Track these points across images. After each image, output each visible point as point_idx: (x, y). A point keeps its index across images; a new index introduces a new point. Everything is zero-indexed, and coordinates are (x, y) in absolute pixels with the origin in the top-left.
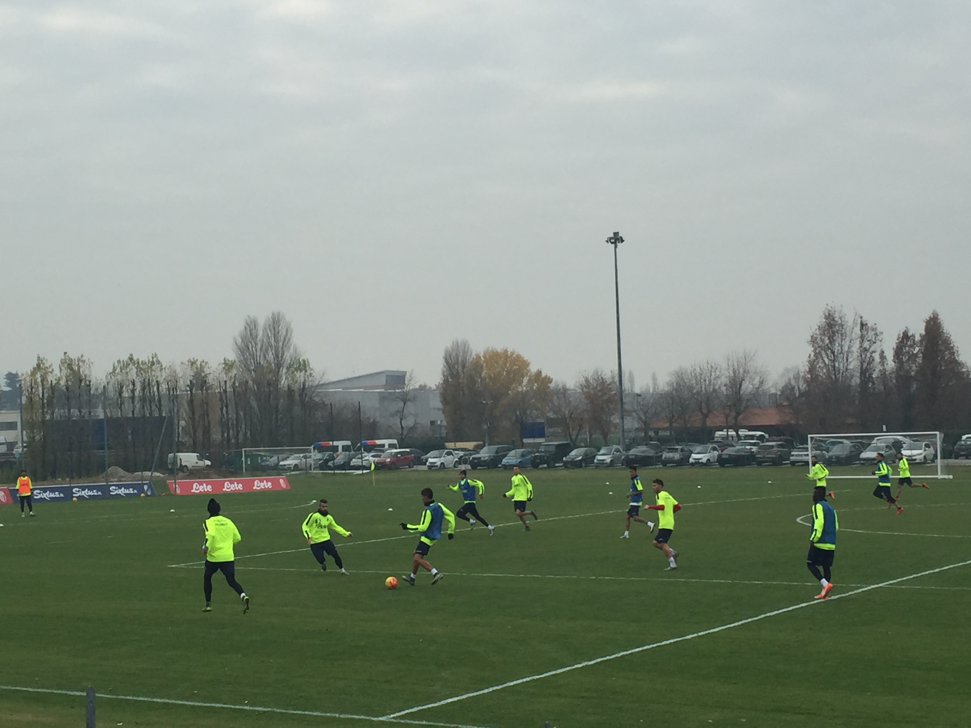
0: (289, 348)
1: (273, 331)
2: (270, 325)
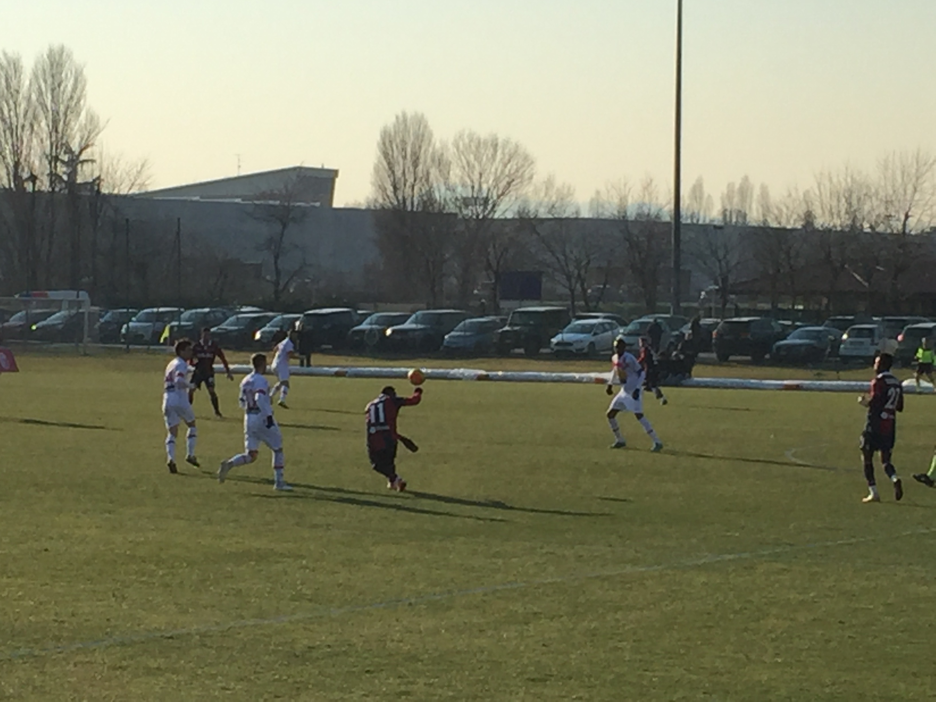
0: (79, 114)
1: (49, 81)
2: (44, 71)
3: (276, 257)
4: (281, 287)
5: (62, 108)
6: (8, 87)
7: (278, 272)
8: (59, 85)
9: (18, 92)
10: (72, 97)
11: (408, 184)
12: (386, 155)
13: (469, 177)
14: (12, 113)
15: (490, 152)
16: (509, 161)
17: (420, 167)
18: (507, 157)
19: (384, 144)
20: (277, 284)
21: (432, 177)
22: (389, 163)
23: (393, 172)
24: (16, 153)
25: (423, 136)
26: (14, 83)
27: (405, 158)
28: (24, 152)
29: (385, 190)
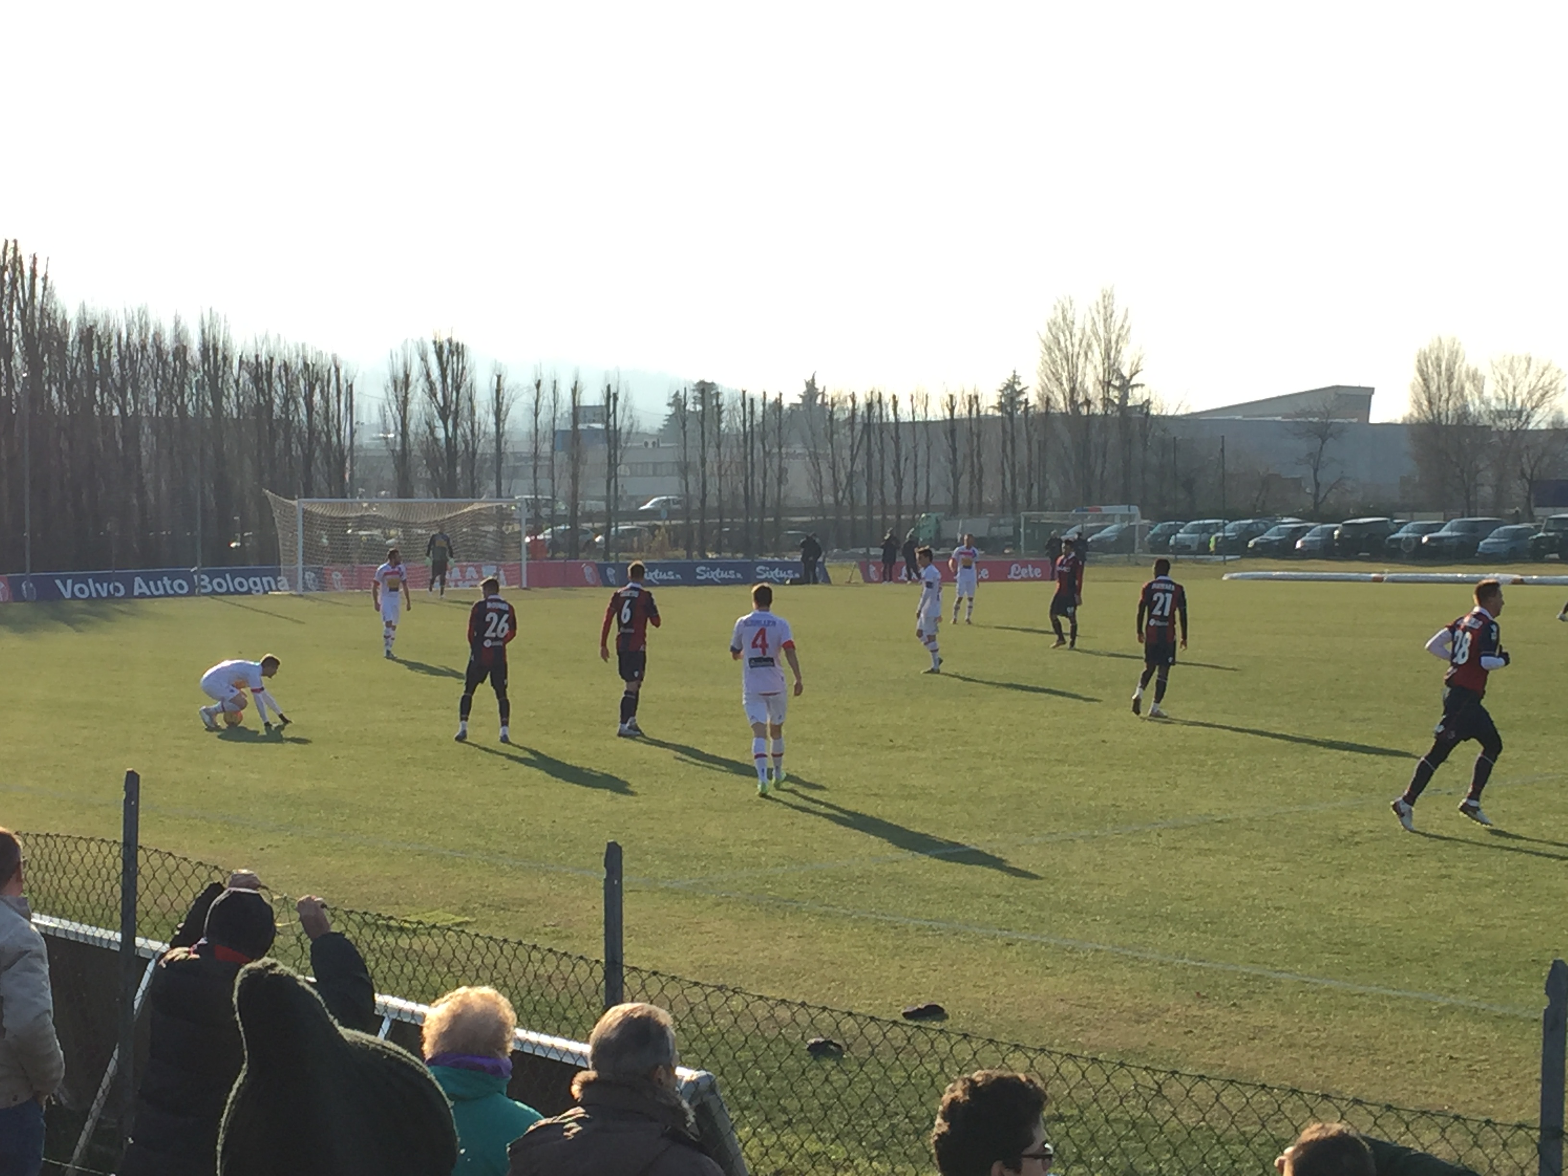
0: (1129, 343)
2: (1097, 304)
3: (1316, 471)
4: (1320, 500)
5: (1114, 338)
6: (1064, 318)
7: (1318, 485)
8: (1111, 316)
9: (1073, 323)
10: (1123, 326)
11: (1443, 398)
12: (1421, 372)
13: (1503, 390)
14: (1068, 343)
15: (1525, 365)
16: (1543, 374)
17: (1455, 382)
18: (1541, 371)
19: (1419, 361)
20: (1316, 496)
21: (1467, 392)
22: (1425, 380)
23: (1428, 388)
24: (1072, 379)
25: (1457, 353)
26: (1069, 317)
27: (1439, 374)
28: (1079, 380)
29: (1420, 405)
